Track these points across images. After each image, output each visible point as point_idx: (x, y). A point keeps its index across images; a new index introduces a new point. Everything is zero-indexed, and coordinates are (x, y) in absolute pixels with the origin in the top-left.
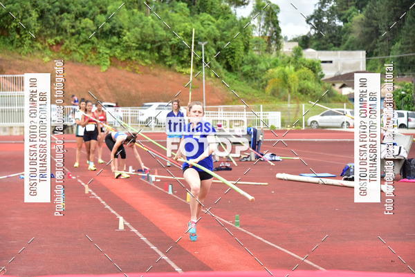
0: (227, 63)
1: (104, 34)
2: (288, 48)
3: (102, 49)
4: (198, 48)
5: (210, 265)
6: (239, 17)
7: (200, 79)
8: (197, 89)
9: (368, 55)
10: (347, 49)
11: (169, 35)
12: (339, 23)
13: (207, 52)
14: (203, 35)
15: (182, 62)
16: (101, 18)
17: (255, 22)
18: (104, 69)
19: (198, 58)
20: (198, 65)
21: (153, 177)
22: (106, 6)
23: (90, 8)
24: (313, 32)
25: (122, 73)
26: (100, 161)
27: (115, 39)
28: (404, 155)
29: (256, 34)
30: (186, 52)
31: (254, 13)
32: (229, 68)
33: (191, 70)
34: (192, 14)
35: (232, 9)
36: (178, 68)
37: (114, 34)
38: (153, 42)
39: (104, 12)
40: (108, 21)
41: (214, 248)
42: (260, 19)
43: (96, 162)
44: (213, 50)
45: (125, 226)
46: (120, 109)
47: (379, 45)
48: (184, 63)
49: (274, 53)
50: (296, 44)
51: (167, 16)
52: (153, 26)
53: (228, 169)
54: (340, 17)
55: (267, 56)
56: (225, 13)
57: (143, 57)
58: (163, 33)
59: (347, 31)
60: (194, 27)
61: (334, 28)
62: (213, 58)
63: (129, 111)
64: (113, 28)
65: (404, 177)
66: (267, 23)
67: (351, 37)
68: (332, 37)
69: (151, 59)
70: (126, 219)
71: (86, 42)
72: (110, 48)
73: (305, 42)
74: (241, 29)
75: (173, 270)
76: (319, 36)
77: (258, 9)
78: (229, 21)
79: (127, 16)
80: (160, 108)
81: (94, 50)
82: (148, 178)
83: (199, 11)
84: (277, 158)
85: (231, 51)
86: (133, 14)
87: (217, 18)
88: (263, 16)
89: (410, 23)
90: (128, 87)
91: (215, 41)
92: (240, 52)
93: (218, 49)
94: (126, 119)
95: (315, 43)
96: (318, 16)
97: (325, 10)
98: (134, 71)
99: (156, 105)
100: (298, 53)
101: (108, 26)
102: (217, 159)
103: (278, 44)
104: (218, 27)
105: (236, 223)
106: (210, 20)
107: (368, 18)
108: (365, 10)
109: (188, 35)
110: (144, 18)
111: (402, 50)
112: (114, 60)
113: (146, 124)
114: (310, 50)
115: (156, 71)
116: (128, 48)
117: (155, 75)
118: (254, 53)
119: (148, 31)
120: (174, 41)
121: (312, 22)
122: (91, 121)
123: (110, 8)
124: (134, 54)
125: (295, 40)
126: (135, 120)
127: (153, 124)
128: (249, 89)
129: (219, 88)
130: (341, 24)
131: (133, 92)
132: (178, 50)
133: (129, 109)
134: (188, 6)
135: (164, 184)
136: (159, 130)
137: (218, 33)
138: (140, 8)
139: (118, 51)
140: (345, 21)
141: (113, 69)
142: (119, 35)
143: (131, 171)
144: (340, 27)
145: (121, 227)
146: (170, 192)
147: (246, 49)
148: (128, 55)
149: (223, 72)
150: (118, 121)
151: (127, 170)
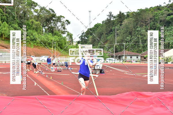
0: (61, 47)
1: (32, 40)
2: (75, 44)
3: (32, 44)
4: (54, 43)
5: (56, 94)
6: (63, 37)
7: (54, 51)
8: (54, 53)
9: (93, 46)
10: (88, 44)
11: (47, 40)
12: (86, 38)
13: (56, 44)
14: (55, 40)
15: (50, 47)
16: (32, 36)
17: (67, 38)
18: (32, 48)
19: (54, 46)
20: (54, 47)
21: (43, 73)
22: (33, 33)
23: (29, 34)
24: (80, 40)
25: (36, 49)
26: (31, 69)
27: (35, 41)
28: (101, 68)
29: (67, 40)
30: (51, 44)
31: (67, 36)
32: (61, 48)
33: (52, 49)
34: (53, 36)
35: (62, 35)
36: (49, 48)
37: (35, 40)
38: (44, 42)
39: (32, 35)
40: (33, 37)
41: (57, 89)
42: (68, 37)
43: (30, 69)
44: (58, 44)
45: (36, 84)
46: (36, 57)
47: (95, 43)
48: (51, 47)
49: (72, 45)
50: (77, 43)
51: (47, 36)
52: (43, 38)
53: (60, 71)
54: (86, 37)
55: (70, 45)
56: (60, 36)
57: (41, 45)
58: (46, 40)
59: (88, 40)
60: (53, 39)
61: (85, 39)
62: (58, 46)
63: (38, 58)
64: (34, 39)
65: (101, 73)
66: (70, 38)
67: (89, 41)
68: (85, 41)
69: (43, 46)
70: (36, 83)
71: (28, 42)
72: (34, 43)
73: (79, 42)
74: (64, 39)
75: (47, 95)
76: (82, 41)
77: (68, 35)
78: (61, 37)
79: (38, 36)
80: (45, 57)
81: (30, 43)
82: (42, 73)
83: (54, 35)
84: (72, 69)
85: (62, 44)
86: (39, 35)
87: (58, 37)
88: (69, 36)
89: (102, 38)
90: (38, 52)
91: (58, 42)
92: (64, 45)
93: (59, 44)
94: (37, 60)
95: (81, 43)
96: (82, 36)
97: (83, 35)
98: (39, 49)
99: (44, 56)
100: (77, 45)
101: (33, 38)
102: (58, 69)
103: (72, 43)
104: (59, 39)
105: (62, 84)
106: (57, 37)
107: (93, 37)
108: (92, 36)
109: (52, 41)
110: (42, 36)
111: (100, 44)
112: (34, 46)
113: (42, 61)
114: (80, 44)
115: (44, 49)
116: (38, 43)
117: (44, 50)
118: (67, 45)
119: (43, 39)
120: (49, 42)
121: (80, 38)
122: (29, 60)
123: (34, 34)
124: (39, 45)
125: (76, 42)
126: (39, 60)
127: (43, 61)
128: (66, 53)
129: (59, 53)
130: (87, 38)
131: (39, 53)
132: (49, 44)
133: (38, 57)
134: (52, 34)
135: (45, 75)
136: (45, 62)
137: (59, 40)
138: (41, 34)
139: (35, 44)
140: (88, 38)
141: (34, 48)
142: (36, 40)
143: (38, 71)
144: (86, 39)
145: (35, 85)
146: (47, 77)
147: (65, 44)
148: (38, 45)
149: (60, 49)
150: (35, 60)
151: (37, 72)
